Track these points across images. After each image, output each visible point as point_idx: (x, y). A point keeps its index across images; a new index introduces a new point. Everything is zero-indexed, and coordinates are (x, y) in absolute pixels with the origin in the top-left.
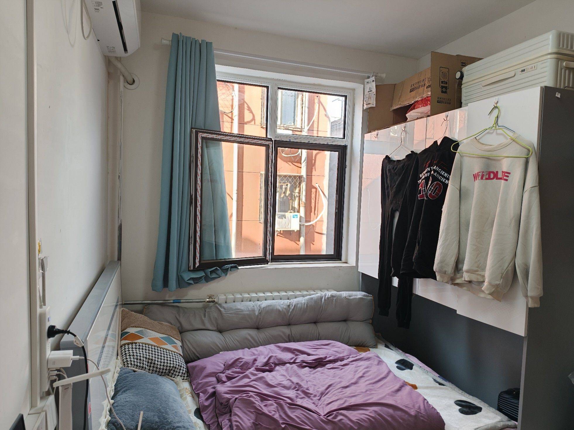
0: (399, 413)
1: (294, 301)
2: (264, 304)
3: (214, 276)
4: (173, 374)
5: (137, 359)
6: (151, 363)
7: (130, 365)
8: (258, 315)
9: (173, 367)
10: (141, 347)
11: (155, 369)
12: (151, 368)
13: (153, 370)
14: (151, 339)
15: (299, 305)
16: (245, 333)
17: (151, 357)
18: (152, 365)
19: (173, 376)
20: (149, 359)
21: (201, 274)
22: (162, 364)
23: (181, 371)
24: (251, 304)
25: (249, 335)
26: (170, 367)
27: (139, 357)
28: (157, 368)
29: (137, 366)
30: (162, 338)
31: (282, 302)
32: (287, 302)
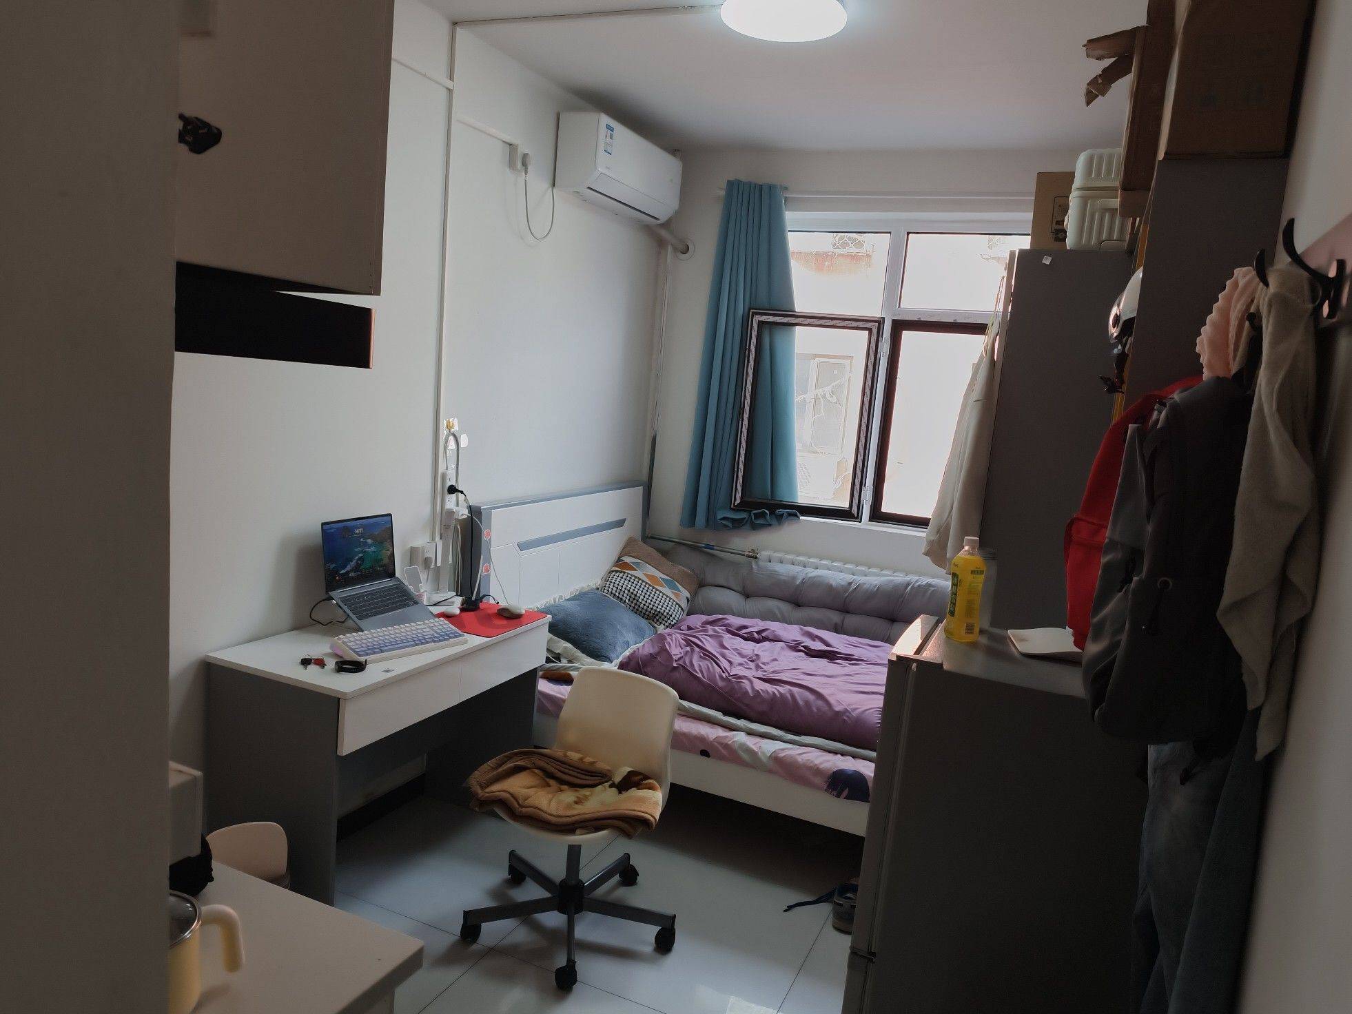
0: (820, 703)
1: (861, 579)
2: (812, 573)
3: (760, 521)
4: (658, 620)
5: (617, 588)
6: (634, 599)
7: (605, 591)
8: (798, 585)
9: (659, 612)
10: (628, 579)
11: (637, 607)
12: (633, 605)
13: (634, 608)
14: (647, 575)
15: (865, 586)
16: (772, 604)
17: (635, 592)
18: (635, 601)
19: (658, 623)
20: (632, 593)
21: (744, 515)
22: (647, 604)
23: (669, 621)
24: (795, 570)
25: (779, 609)
26: (656, 610)
27: (620, 587)
28: (639, 606)
29: (615, 595)
30: (663, 579)
31: (842, 576)
32: (849, 578)
